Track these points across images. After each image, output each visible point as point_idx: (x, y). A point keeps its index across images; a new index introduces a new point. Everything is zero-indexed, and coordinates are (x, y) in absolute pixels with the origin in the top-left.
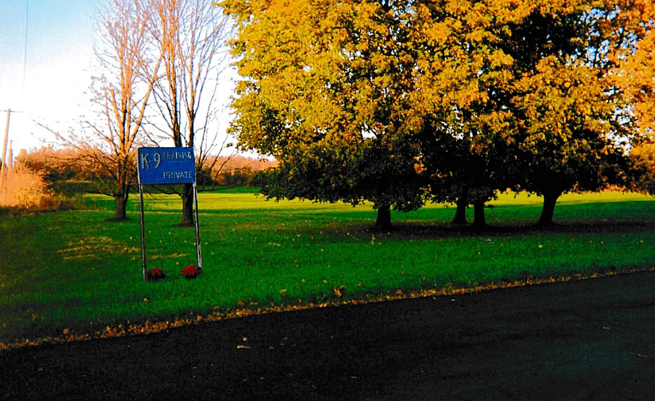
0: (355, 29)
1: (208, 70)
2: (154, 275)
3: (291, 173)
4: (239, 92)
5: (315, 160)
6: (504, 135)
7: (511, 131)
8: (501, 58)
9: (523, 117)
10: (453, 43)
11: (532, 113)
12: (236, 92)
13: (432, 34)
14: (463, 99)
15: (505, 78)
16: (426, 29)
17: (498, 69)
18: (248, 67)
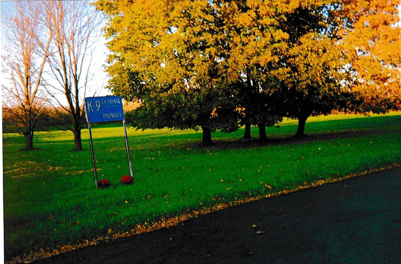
0: (192, 18)
1: (86, 48)
2: (104, 184)
3: (155, 112)
4: (109, 62)
5: (171, 103)
6: (286, 82)
7: (290, 80)
8: (281, 34)
9: (297, 71)
10: (252, 26)
11: (302, 68)
12: (107, 62)
13: (240, 20)
14: (263, 61)
15: (284, 47)
16: (236, 17)
17: (279, 41)
18: (117, 46)
